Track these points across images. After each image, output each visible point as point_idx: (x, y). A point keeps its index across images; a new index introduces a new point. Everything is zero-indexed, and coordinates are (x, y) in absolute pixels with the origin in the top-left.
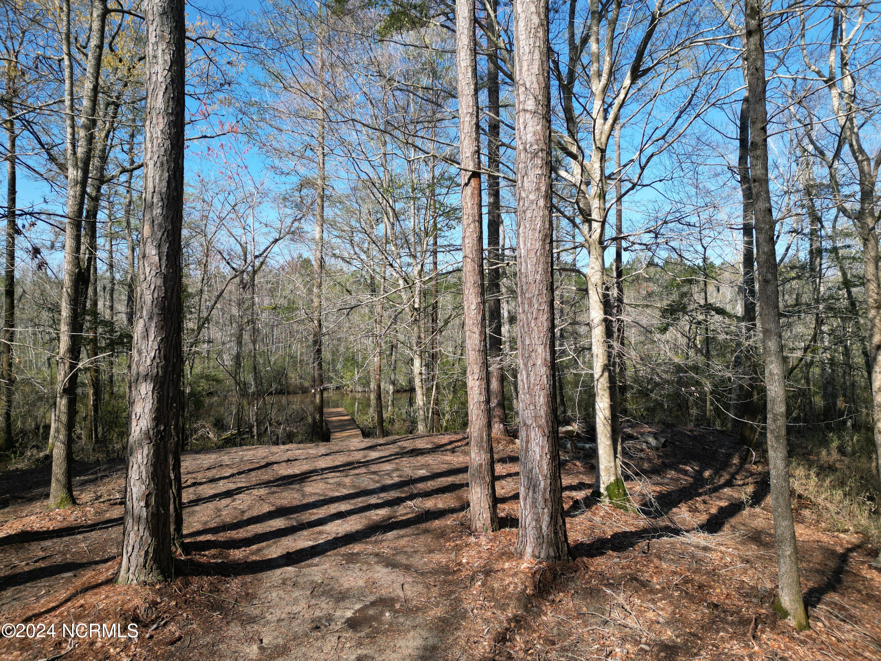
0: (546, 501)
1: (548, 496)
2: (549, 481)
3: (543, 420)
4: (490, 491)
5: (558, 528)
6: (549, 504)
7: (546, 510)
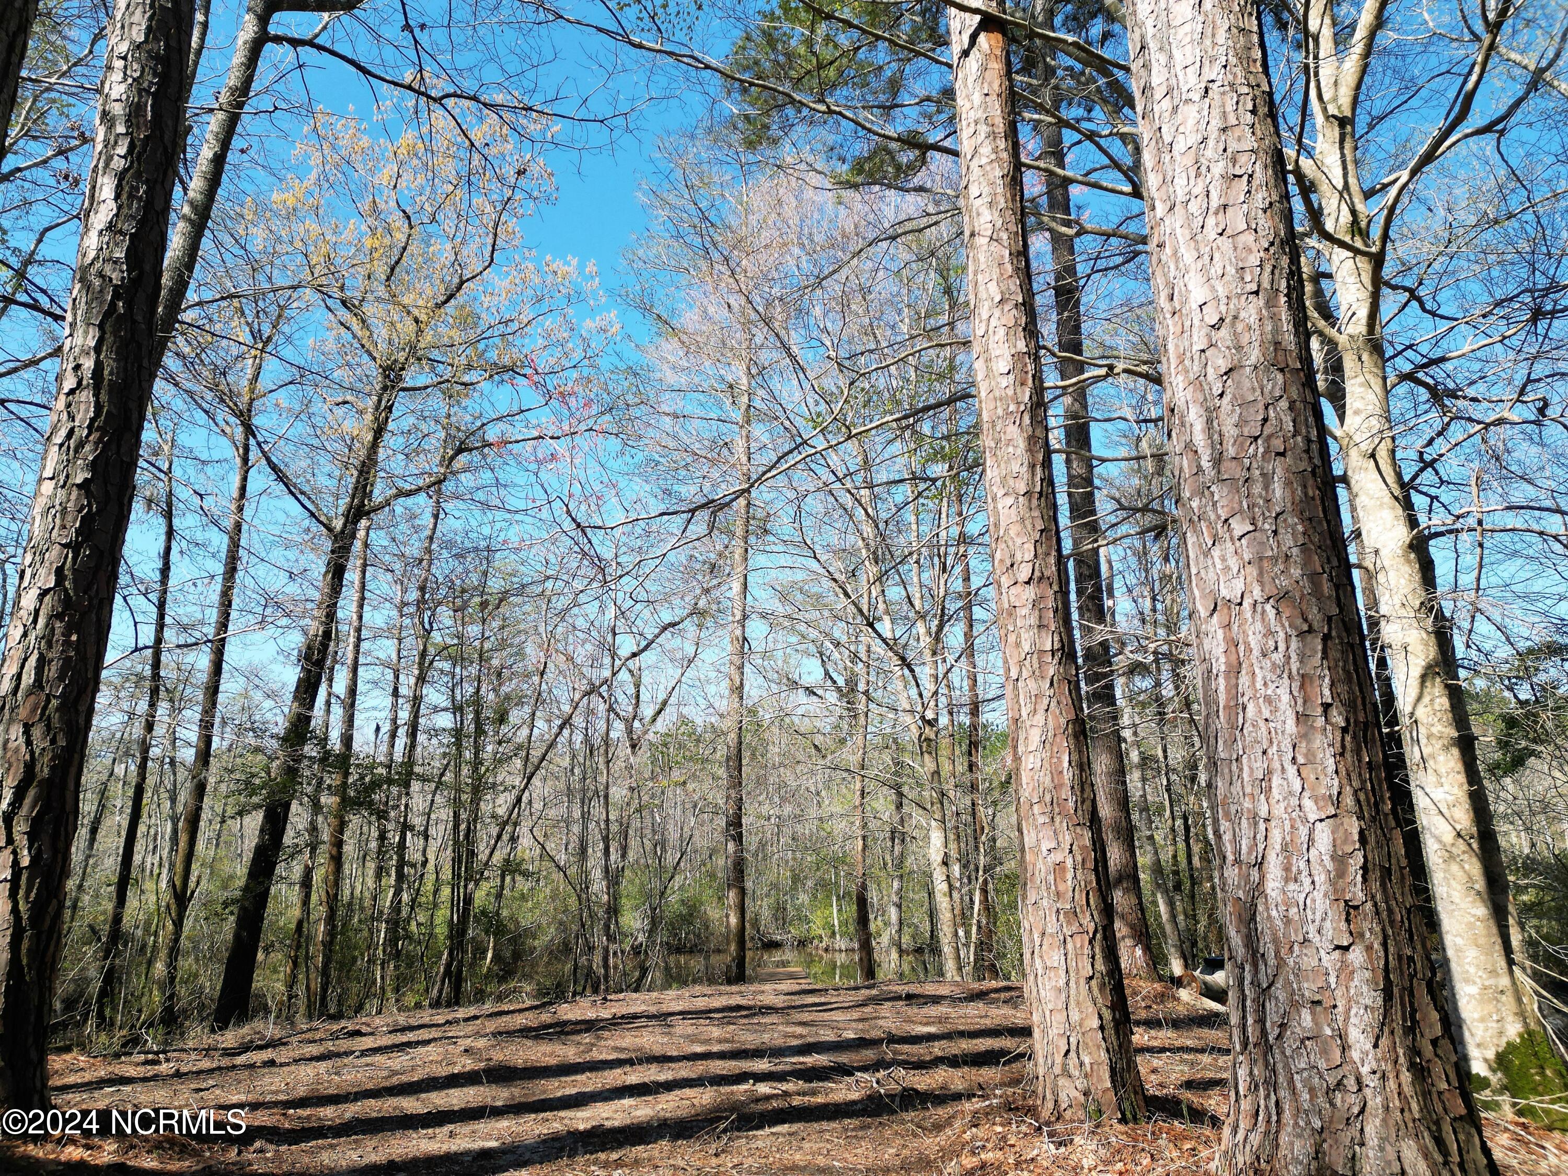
0: (1350, 910)
1: (1357, 894)
2: (1353, 826)
3: (1296, 572)
4: (1100, 966)
5: (1428, 1050)
6: (1369, 927)
7: (1356, 956)
